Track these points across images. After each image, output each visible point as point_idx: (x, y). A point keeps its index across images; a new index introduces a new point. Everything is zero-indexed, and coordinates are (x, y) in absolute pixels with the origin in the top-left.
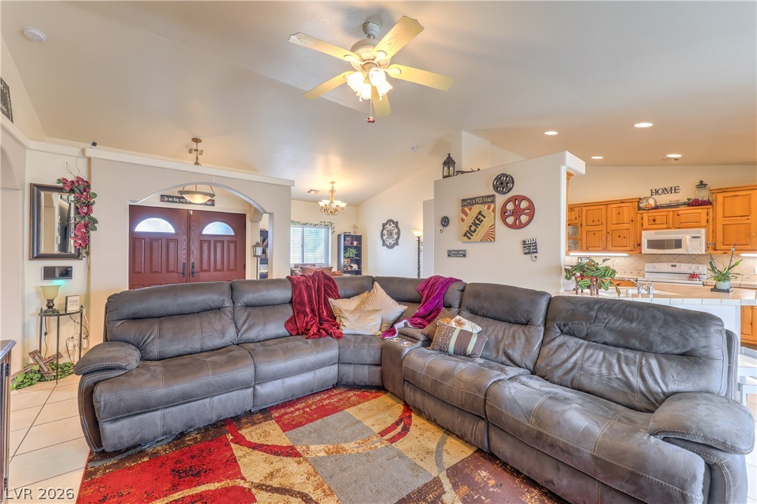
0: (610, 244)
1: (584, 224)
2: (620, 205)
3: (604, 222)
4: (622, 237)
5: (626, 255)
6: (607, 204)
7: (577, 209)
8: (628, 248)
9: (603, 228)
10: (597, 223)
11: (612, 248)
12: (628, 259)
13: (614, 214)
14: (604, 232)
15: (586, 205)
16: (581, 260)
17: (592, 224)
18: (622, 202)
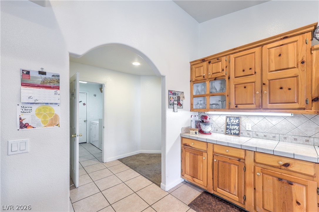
0: (266, 99)
1: (232, 76)
2: (281, 42)
3: (258, 70)
4: (285, 89)
5: (290, 115)
6: (261, 44)
7: (224, 59)
8: (297, 106)
9: (256, 78)
10: (248, 72)
11: (269, 106)
12: (290, 120)
13: (272, 57)
14: (258, 84)
15: (235, 51)
16: (230, 120)
17: (242, 74)
18: (286, 37)
